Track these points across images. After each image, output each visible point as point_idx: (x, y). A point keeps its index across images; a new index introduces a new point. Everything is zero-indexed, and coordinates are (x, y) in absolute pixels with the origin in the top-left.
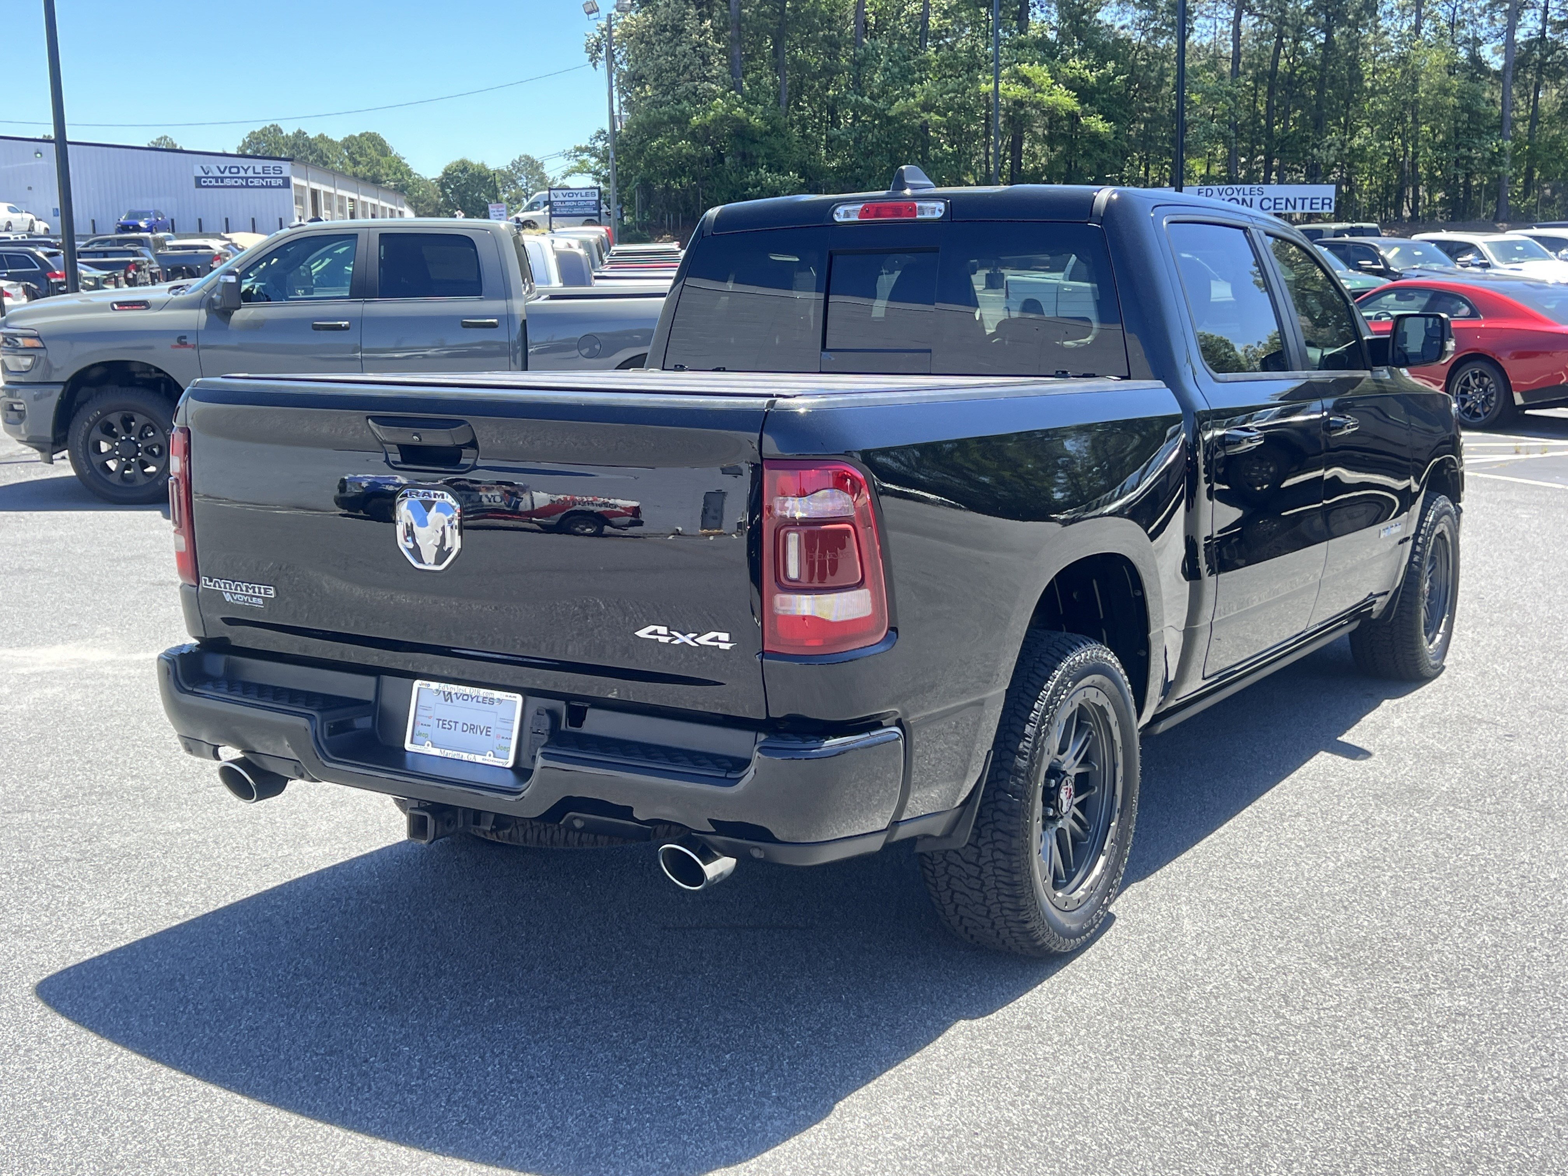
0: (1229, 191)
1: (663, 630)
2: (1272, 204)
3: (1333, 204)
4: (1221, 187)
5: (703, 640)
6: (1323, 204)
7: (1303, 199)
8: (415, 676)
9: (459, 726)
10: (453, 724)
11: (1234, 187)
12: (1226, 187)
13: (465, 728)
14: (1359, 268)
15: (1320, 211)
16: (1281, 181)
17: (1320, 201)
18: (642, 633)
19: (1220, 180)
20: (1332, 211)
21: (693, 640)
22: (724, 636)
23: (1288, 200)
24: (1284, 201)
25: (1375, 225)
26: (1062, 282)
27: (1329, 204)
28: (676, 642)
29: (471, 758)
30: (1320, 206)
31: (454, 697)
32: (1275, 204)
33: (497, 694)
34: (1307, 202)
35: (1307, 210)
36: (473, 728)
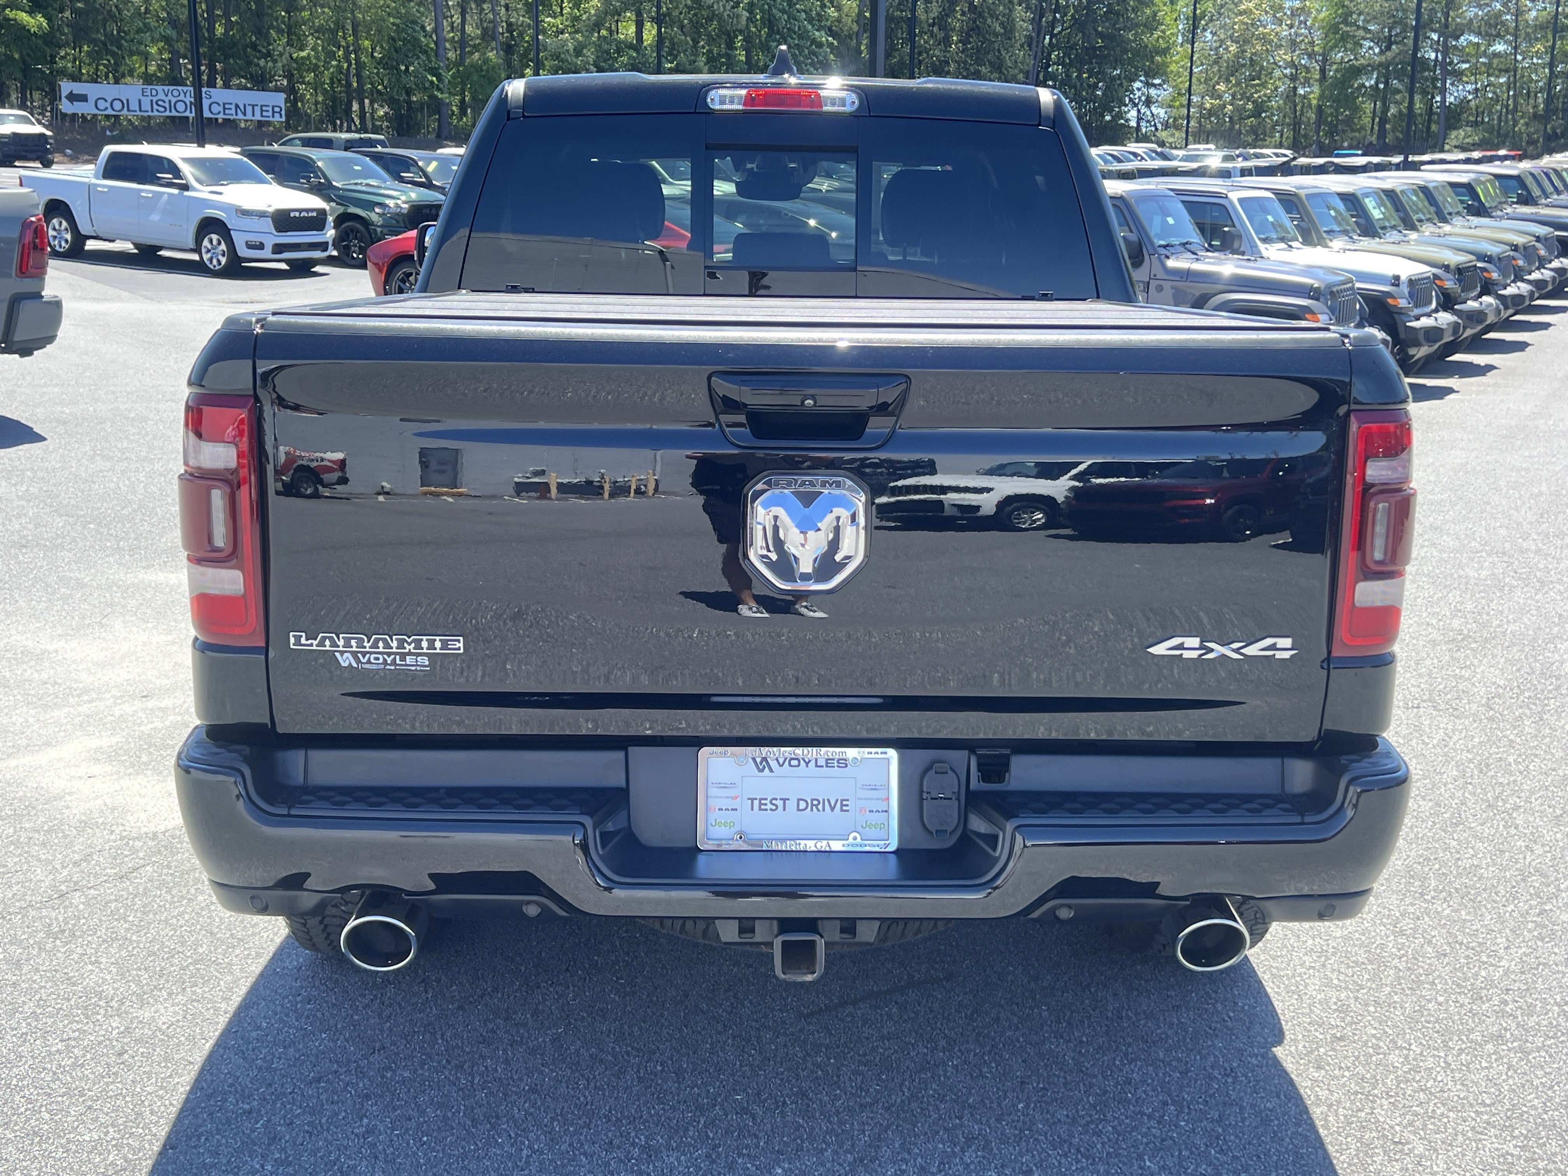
0: (176, 93)
1: (1194, 642)
2: (221, 109)
3: (283, 112)
4: (166, 88)
5: (1252, 650)
6: (274, 112)
7: (253, 106)
8: (699, 742)
9: (791, 805)
10: (780, 803)
11: (180, 88)
12: (171, 88)
13: (802, 805)
14: (402, 180)
15: (271, 119)
16: (227, 86)
17: (270, 109)
18: (1160, 650)
19: (162, 81)
20: (283, 119)
21: (1237, 651)
22: (1287, 642)
23: (237, 106)
24: (233, 107)
25: (382, 137)
26: (94, 181)
27: (280, 113)
28: (1211, 656)
29: (822, 845)
30: (270, 114)
31: (773, 764)
32: (225, 109)
33: (851, 753)
34: (257, 110)
35: (258, 117)
36: (815, 804)
